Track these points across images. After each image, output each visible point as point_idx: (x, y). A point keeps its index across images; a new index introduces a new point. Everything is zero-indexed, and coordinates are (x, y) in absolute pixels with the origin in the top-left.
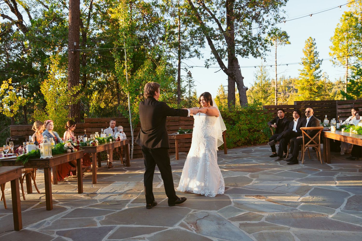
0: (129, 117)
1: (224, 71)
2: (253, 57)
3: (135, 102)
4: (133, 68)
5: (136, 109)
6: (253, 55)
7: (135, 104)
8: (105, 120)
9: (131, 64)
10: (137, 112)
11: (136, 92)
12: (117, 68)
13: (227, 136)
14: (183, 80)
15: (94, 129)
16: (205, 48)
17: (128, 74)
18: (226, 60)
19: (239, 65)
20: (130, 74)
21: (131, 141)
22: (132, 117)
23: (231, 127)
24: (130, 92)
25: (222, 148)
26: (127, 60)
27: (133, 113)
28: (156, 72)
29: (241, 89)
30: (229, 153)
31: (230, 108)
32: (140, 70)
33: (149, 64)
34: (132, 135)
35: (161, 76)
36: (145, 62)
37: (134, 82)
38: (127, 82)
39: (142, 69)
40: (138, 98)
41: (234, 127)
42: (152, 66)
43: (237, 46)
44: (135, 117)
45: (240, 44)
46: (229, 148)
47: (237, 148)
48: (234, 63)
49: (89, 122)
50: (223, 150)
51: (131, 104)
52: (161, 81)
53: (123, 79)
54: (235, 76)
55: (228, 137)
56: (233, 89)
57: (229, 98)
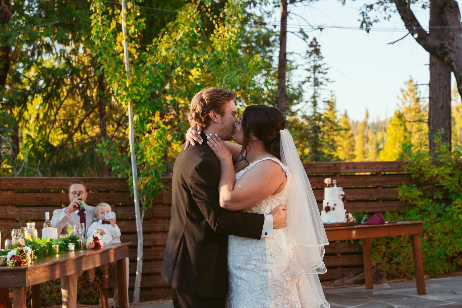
0: (131, 175)
1: (418, 40)
3: (150, 132)
4: (143, 32)
5: (151, 152)
7: (148, 138)
8: (58, 183)
9: (139, 20)
10: (155, 160)
11: (152, 100)
12: (97, 32)
13: (425, 237)
14: (294, 64)
15: (25, 211)
17: (129, 49)
18: (424, 7)
20: (135, 47)
21: (134, 248)
22: (139, 175)
23: (439, 211)
24: (134, 101)
25: (412, 274)
26: (126, 6)
27: (144, 163)
28: (212, 42)
30: (432, 293)
31: (436, 152)
32: (165, 37)
33: (192, 20)
34: (139, 228)
35: (228, 56)
36: (180, 13)
37: (147, 72)
38: (125, 72)
39: (170, 35)
40: (157, 118)
41: (447, 209)
42: (200, 26)
44: (147, 175)
46: (434, 274)
47: (455, 275)
48: (449, 17)
49: (13, 190)
50: (414, 282)
51: (137, 139)
52: (228, 69)
53: (114, 64)
54: (452, 56)
55: (430, 240)
56: (443, 93)
57: (431, 121)
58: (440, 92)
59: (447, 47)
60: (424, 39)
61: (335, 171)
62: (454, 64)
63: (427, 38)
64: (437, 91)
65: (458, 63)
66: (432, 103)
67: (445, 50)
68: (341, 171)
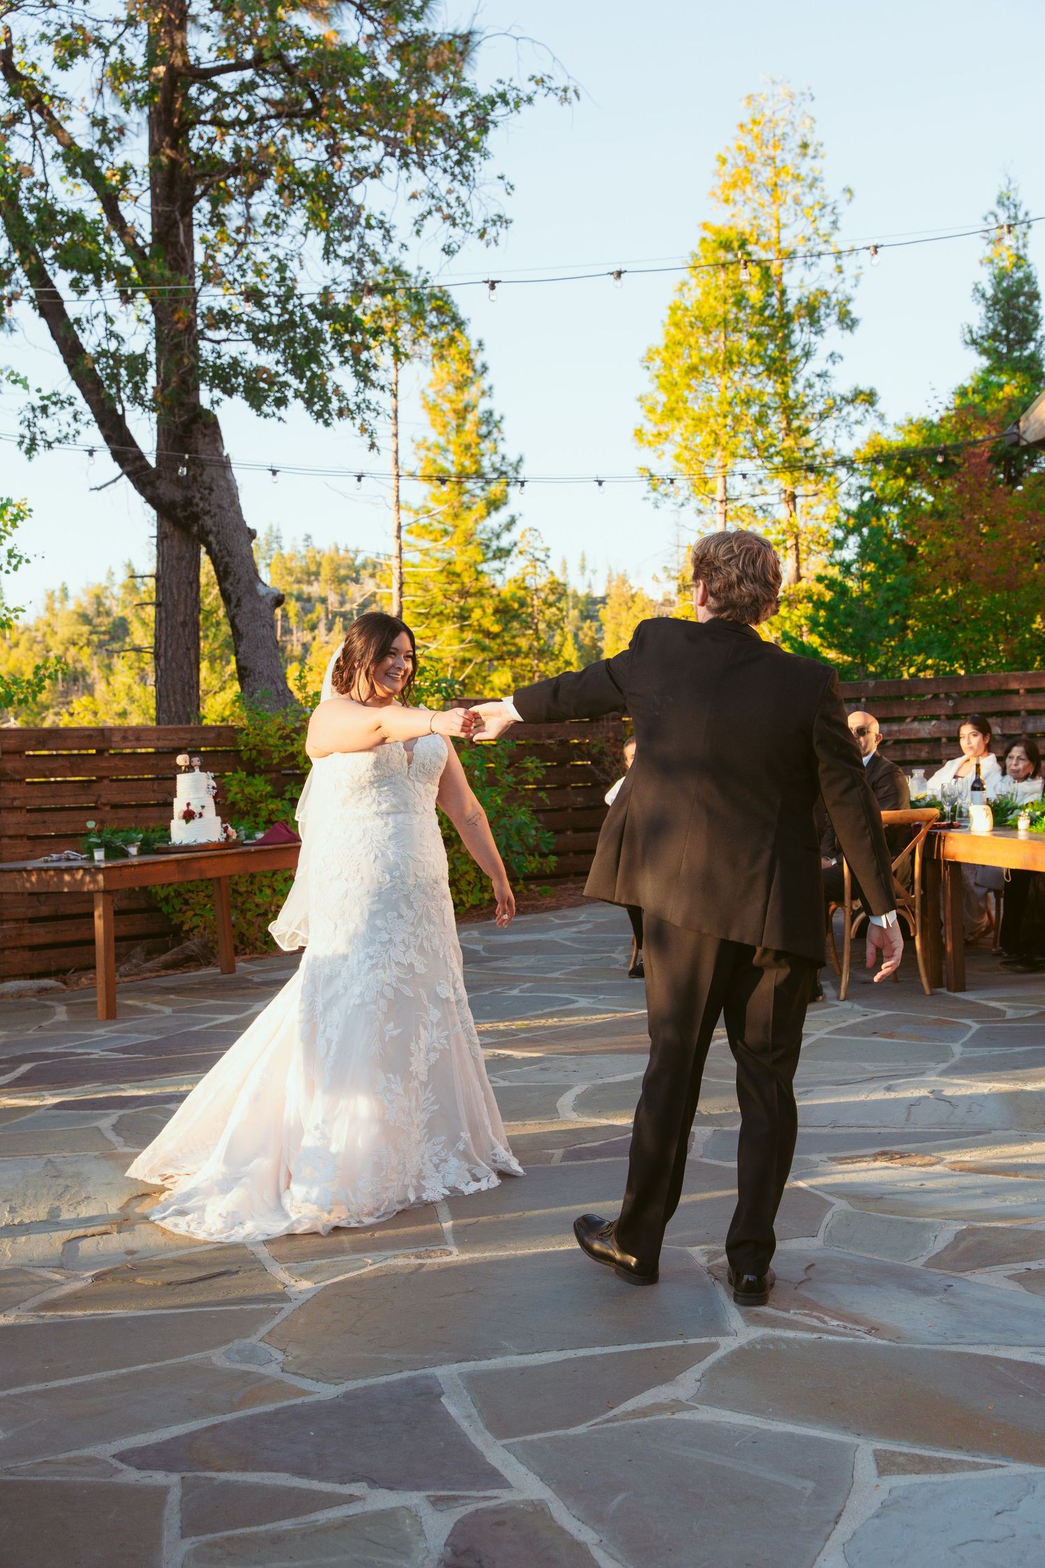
2: (308, 418)
6: (309, 404)
16: (12, 330)
19: (227, 456)
29: (244, 601)
43: (218, 342)
45: (232, 336)
48: (201, 443)
54: (208, 522)
56: (186, 596)
57: (162, 650)
58: (179, 594)
59: (197, 505)
60: (152, 484)
61: (102, 745)
62: (211, 538)
63: (158, 483)
64: (175, 591)
65: (220, 537)
66: (163, 615)
67: (195, 509)
68: (114, 745)
